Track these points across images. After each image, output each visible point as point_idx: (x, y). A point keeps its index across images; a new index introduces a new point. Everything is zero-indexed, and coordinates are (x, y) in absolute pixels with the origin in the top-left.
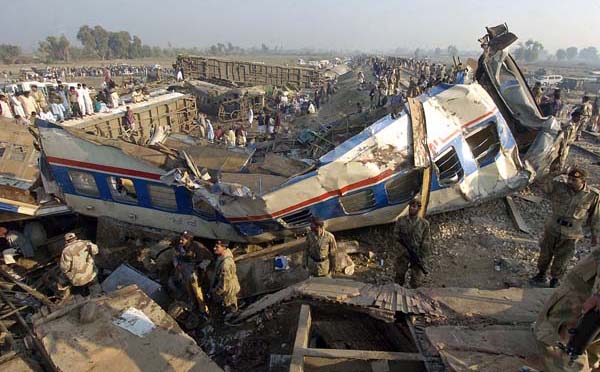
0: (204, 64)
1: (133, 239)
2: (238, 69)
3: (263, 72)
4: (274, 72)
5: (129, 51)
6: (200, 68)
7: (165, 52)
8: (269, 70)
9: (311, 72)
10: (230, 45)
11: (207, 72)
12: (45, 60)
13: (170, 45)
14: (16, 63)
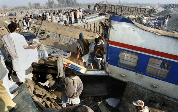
0: (106, 6)
1: (154, 102)
2: (119, 8)
3: (130, 9)
4: (134, 9)
5: (72, 4)
6: (104, 8)
7: (84, 4)
8: (132, 9)
9: (151, 10)
10: (106, 1)
11: (106, 10)
12: (47, 8)
13: (85, 2)
14: (39, 9)
